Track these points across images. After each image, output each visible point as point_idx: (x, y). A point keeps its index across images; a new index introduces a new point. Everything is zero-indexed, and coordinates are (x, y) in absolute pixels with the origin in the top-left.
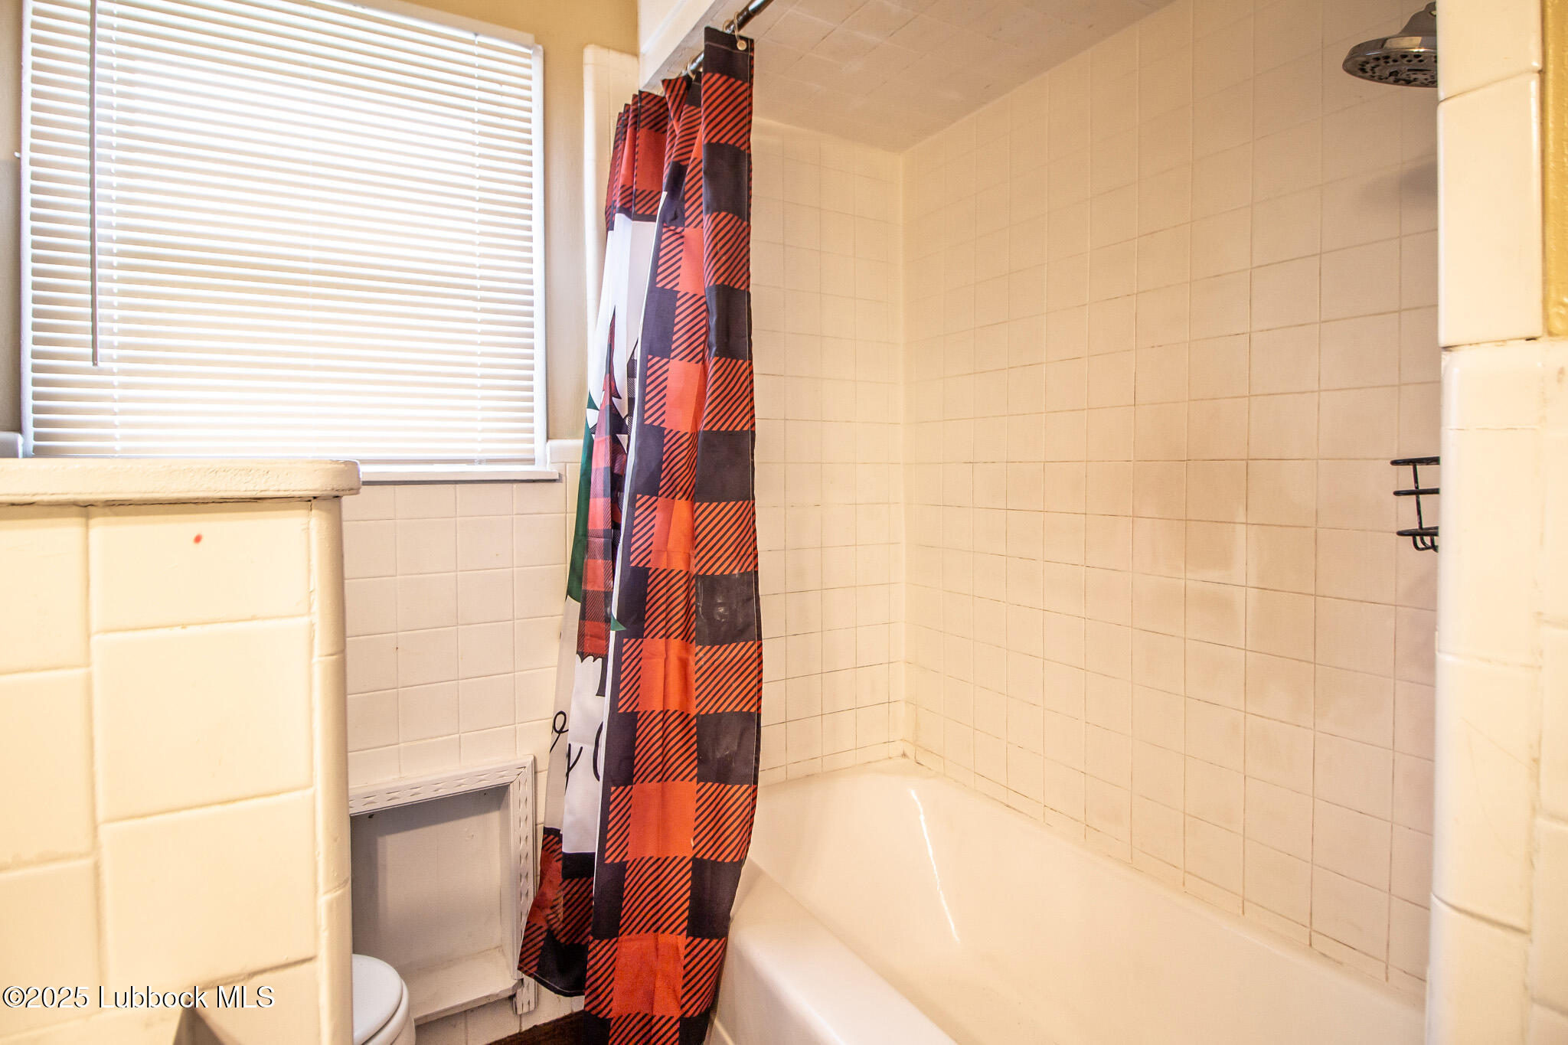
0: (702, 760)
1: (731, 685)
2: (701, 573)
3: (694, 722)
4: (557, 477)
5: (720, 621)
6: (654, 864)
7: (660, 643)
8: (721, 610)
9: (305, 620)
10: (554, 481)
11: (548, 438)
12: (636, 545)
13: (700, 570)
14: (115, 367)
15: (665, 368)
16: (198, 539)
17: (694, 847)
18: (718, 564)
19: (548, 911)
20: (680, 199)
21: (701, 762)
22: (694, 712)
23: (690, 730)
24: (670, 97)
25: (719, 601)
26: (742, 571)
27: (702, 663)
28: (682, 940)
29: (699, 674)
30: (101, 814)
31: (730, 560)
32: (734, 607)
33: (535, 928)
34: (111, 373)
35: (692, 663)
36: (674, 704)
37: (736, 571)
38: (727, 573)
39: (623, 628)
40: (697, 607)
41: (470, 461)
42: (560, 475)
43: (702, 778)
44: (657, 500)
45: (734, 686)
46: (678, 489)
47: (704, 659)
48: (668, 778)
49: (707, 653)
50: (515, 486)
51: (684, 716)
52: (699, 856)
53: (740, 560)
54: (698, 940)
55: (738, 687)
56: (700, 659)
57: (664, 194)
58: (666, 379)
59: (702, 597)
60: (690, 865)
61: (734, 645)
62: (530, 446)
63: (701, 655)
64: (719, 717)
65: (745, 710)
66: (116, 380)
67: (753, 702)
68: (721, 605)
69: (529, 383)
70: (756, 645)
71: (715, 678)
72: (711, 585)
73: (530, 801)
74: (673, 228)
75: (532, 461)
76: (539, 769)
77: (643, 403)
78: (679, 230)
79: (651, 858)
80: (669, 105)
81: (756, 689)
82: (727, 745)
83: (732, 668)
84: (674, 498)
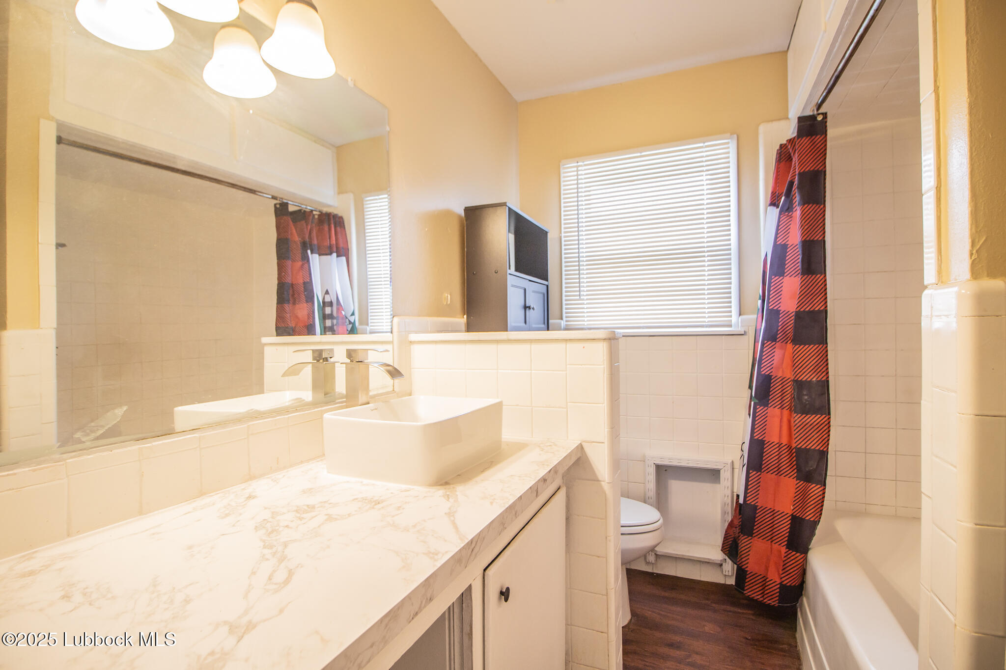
0: (799, 470)
1: (813, 436)
2: (796, 379)
3: (794, 450)
4: (743, 333)
5: (805, 403)
6: (771, 512)
7: (777, 411)
8: (806, 397)
9: (603, 366)
10: (742, 335)
11: (740, 315)
12: (765, 364)
13: (795, 377)
14: (585, 298)
15: (781, 281)
16: (584, 347)
17: (793, 510)
18: (804, 375)
19: (734, 529)
20: (791, 198)
21: (798, 470)
22: (794, 445)
23: (792, 455)
24: (791, 147)
25: (805, 393)
26: (819, 379)
27: (797, 422)
28: (784, 550)
29: (795, 427)
30: (568, 401)
31: (810, 374)
32: (813, 397)
33: (729, 535)
34: (583, 300)
35: (792, 422)
36: (785, 441)
37: (814, 379)
38: (809, 379)
39: (757, 401)
40: (794, 395)
41: (702, 326)
42: (745, 332)
43: (798, 478)
44: (775, 344)
45: (815, 436)
46: (789, 339)
47: (798, 420)
48: (782, 474)
49: (799, 417)
50: (724, 337)
51: (790, 447)
52: (795, 514)
53: (817, 374)
54: (791, 551)
55: (817, 437)
56: (796, 420)
57: (783, 198)
58: (782, 286)
59: (796, 390)
60: (790, 518)
61: (814, 416)
62: (730, 319)
63: (796, 418)
64: (807, 450)
65: (821, 449)
66: (585, 302)
67: (824, 446)
68: (806, 395)
69: (729, 290)
70: (827, 418)
71: (805, 430)
72: (800, 385)
73: (730, 480)
74: (787, 214)
75: (730, 326)
76: (735, 467)
77: (769, 299)
78: (790, 214)
79: (770, 509)
80: (791, 151)
81: (826, 439)
82: (812, 465)
83: (813, 427)
84: (787, 343)
